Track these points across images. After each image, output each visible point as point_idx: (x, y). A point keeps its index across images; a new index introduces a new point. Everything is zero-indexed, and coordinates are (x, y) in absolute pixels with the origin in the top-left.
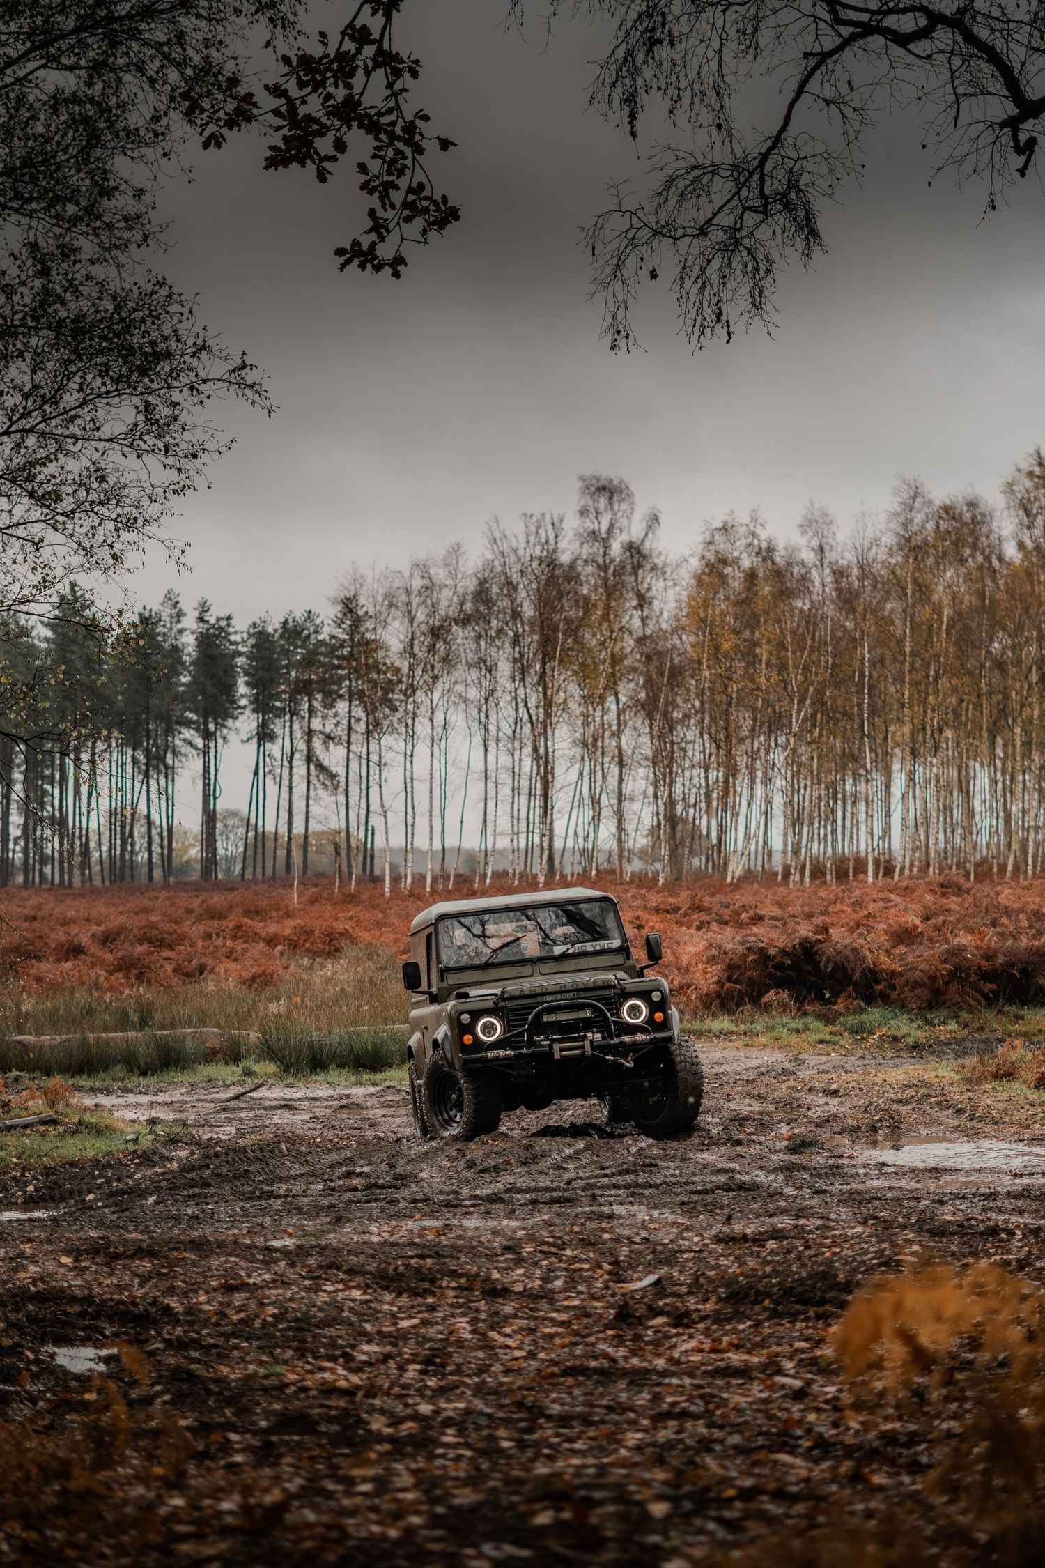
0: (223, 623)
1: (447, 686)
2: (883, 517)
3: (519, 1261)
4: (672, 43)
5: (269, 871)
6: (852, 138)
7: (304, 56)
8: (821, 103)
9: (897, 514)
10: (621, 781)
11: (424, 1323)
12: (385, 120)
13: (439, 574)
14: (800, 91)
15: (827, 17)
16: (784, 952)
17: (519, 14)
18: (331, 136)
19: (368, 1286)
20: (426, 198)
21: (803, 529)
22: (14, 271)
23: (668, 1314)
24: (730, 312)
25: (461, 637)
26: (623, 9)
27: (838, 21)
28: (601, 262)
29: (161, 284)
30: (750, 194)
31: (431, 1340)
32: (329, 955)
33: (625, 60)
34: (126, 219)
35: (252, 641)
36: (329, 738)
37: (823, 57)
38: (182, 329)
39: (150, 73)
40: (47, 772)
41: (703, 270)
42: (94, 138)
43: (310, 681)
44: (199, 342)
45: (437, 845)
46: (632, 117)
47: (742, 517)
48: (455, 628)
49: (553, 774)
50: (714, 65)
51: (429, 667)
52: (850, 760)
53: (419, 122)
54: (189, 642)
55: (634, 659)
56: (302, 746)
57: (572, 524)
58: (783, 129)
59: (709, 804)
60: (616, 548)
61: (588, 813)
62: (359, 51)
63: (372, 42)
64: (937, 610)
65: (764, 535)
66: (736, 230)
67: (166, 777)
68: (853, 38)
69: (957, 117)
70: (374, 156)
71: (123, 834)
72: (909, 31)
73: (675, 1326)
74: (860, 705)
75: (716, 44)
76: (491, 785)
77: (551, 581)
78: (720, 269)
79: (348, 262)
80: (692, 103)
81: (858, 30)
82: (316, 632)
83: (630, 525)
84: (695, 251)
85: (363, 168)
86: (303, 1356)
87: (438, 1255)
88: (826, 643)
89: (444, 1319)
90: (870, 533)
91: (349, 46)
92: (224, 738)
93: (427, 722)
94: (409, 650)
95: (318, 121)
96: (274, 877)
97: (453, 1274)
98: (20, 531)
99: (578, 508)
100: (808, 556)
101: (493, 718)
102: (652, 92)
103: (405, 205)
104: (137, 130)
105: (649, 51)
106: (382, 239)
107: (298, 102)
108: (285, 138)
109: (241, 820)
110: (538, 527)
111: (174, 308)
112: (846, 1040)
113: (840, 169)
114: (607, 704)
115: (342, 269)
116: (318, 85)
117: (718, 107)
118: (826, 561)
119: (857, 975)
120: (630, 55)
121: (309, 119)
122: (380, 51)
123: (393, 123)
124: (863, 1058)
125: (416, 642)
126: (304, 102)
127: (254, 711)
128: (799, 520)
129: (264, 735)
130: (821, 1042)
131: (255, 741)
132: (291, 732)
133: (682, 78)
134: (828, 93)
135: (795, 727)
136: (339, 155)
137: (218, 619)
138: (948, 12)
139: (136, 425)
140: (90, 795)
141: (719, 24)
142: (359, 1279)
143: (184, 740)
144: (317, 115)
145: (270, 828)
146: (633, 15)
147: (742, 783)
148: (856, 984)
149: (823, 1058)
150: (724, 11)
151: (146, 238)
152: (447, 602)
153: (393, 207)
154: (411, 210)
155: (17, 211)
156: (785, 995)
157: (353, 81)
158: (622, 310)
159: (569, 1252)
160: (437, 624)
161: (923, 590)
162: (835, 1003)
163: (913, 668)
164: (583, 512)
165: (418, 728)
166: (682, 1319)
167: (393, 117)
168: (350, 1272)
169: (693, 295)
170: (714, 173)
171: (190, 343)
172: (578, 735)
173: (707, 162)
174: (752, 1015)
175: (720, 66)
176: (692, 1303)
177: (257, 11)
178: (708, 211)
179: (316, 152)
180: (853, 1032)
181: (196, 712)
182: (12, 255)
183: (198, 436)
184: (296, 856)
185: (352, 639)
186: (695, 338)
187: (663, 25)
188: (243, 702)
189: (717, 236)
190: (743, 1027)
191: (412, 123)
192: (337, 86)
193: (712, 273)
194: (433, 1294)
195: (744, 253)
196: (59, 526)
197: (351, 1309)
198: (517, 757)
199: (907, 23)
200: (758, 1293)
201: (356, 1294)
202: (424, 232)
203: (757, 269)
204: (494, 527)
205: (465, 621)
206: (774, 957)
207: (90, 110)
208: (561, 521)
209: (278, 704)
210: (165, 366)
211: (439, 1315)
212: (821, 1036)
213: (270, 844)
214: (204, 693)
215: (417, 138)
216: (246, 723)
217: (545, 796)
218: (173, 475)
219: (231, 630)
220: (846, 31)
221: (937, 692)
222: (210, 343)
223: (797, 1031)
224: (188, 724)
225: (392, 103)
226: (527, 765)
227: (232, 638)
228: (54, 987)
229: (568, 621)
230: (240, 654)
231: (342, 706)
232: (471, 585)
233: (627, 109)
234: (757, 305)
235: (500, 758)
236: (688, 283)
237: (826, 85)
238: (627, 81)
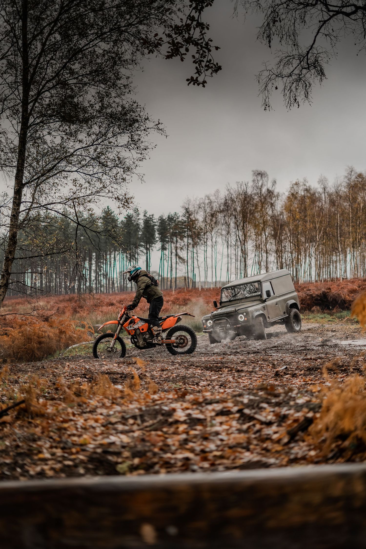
0: (151, 217)
1: (216, 230)
2: (343, 177)
3: (245, 365)
4: (280, 21)
5: (165, 288)
6: (334, 45)
7: (176, 25)
8: (324, 36)
9: (346, 177)
10: (267, 258)
11: (219, 377)
12: (200, 42)
13: (213, 198)
14: (318, 32)
15: (325, 10)
16: (317, 295)
17: (236, 13)
18: (184, 47)
19: (202, 370)
20: (212, 64)
21: (319, 182)
22: (93, 100)
23: (290, 374)
24: (299, 99)
25: (220, 216)
26: (266, 11)
27: (329, 11)
28: (261, 85)
29: (135, 103)
30: (304, 64)
31: (221, 381)
32: (184, 305)
33: (267, 25)
34: (124, 86)
35: (160, 221)
36: (182, 249)
37: (325, 22)
38: (141, 114)
39: (131, 41)
40: (102, 261)
41: (290, 87)
42: (115, 63)
43: (176, 232)
44: (146, 117)
45: (214, 280)
46: (270, 42)
47: (301, 180)
48: (218, 214)
49: (247, 255)
50: (292, 27)
51: (211, 225)
52: (335, 249)
53: (209, 42)
54: (141, 223)
55: (270, 223)
56: (174, 251)
57: (251, 184)
58: (313, 44)
59: (293, 264)
60: (264, 190)
61: (258, 267)
62: (192, 23)
63: (195, 21)
64: (359, 204)
65: (307, 185)
66: (300, 75)
67: (136, 261)
68: (334, 15)
69: (365, 35)
70: (197, 53)
71: (123, 278)
72: (350, 12)
73: (292, 377)
74: (337, 233)
75: (293, 21)
76: (229, 259)
77: (245, 199)
78: (296, 87)
79: (190, 83)
80: (286, 39)
81: (335, 13)
82: (178, 218)
83: (267, 184)
84: (288, 82)
85: (194, 57)
86: (185, 384)
87: (222, 363)
88: (326, 215)
89: (225, 377)
90: (339, 183)
91: (189, 22)
92: (152, 249)
93: (210, 241)
94: (205, 220)
95: (181, 44)
96: (167, 289)
97: (226, 367)
98: (96, 176)
99: (252, 180)
100: (320, 190)
101: (229, 240)
102: (275, 35)
103: (206, 66)
104: (127, 60)
105: (274, 23)
106: (200, 75)
107: (175, 39)
108: (171, 49)
109: (157, 274)
110: (241, 186)
111: (138, 109)
112: (337, 320)
113: (330, 56)
114: (262, 236)
115: (188, 85)
116: (180, 34)
117: (294, 39)
118: (326, 192)
119: (340, 302)
120: (268, 24)
121: (178, 43)
122: (198, 22)
123: (202, 43)
124: (342, 325)
125: (207, 218)
126: (177, 39)
127: (161, 241)
128: (318, 180)
129: (163, 248)
130: (329, 321)
131: (161, 250)
132: (171, 247)
133: (283, 31)
134: (327, 33)
135: (318, 240)
136: (187, 53)
137: (150, 216)
138: (362, 6)
139: (129, 142)
140: (114, 267)
141: (294, 15)
142: (199, 368)
143: (141, 250)
144: (180, 42)
145: (166, 276)
146: (269, 13)
147: (302, 257)
148: (339, 305)
149: (330, 325)
150: (295, 11)
151: (130, 91)
152: (215, 206)
153: (202, 67)
154: (208, 67)
155: (93, 85)
156: (318, 308)
157: (190, 32)
158: (267, 99)
159: (260, 362)
160: (213, 213)
161: (355, 199)
162: (333, 310)
163: (352, 222)
164: (254, 181)
165: (208, 243)
166: (294, 375)
167: (202, 41)
168: (197, 366)
169: (288, 95)
170: (294, 58)
171: (143, 118)
172: (254, 244)
173: (291, 55)
174: (309, 314)
175: (294, 27)
176: (297, 372)
177: (160, 24)
178: (292, 69)
179: (180, 52)
180: (339, 318)
181: (144, 242)
182: (93, 96)
183: (146, 144)
184: (173, 284)
185: (188, 220)
186: (288, 107)
187: (278, 16)
188: (157, 239)
189: (294, 77)
190: (306, 317)
191: (207, 42)
192: (186, 34)
193: (293, 88)
194: (221, 371)
195: (303, 82)
196: (107, 174)
197: (198, 375)
198: (237, 251)
199: (348, 10)
200: (316, 368)
201: (199, 371)
202: (212, 73)
203: (306, 86)
204: (228, 186)
205: (221, 212)
206: (315, 297)
207: (114, 55)
208: (248, 183)
209: (167, 239)
210: (136, 125)
211: (223, 376)
212: (329, 319)
213: (165, 281)
214: (146, 237)
215: (209, 47)
216: (158, 245)
217: (245, 261)
218: (139, 156)
219: (153, 218)
220: (331, 14)
221: (360, 229)
222: (149, 118)
223: (322, 318)
224: (142, 246)
225: (202, 37)
226: (240, 253)
227: (154, 221)
228: (106, 313)
229: (250, 210)
230: (156, 225)
231: (185, 240)
232: (223, 201)
233: (268, 40)
234: (306, 96)
235: (232, 251)
236: (286, 91)
237: (326, 30)
238: (268, 31)
